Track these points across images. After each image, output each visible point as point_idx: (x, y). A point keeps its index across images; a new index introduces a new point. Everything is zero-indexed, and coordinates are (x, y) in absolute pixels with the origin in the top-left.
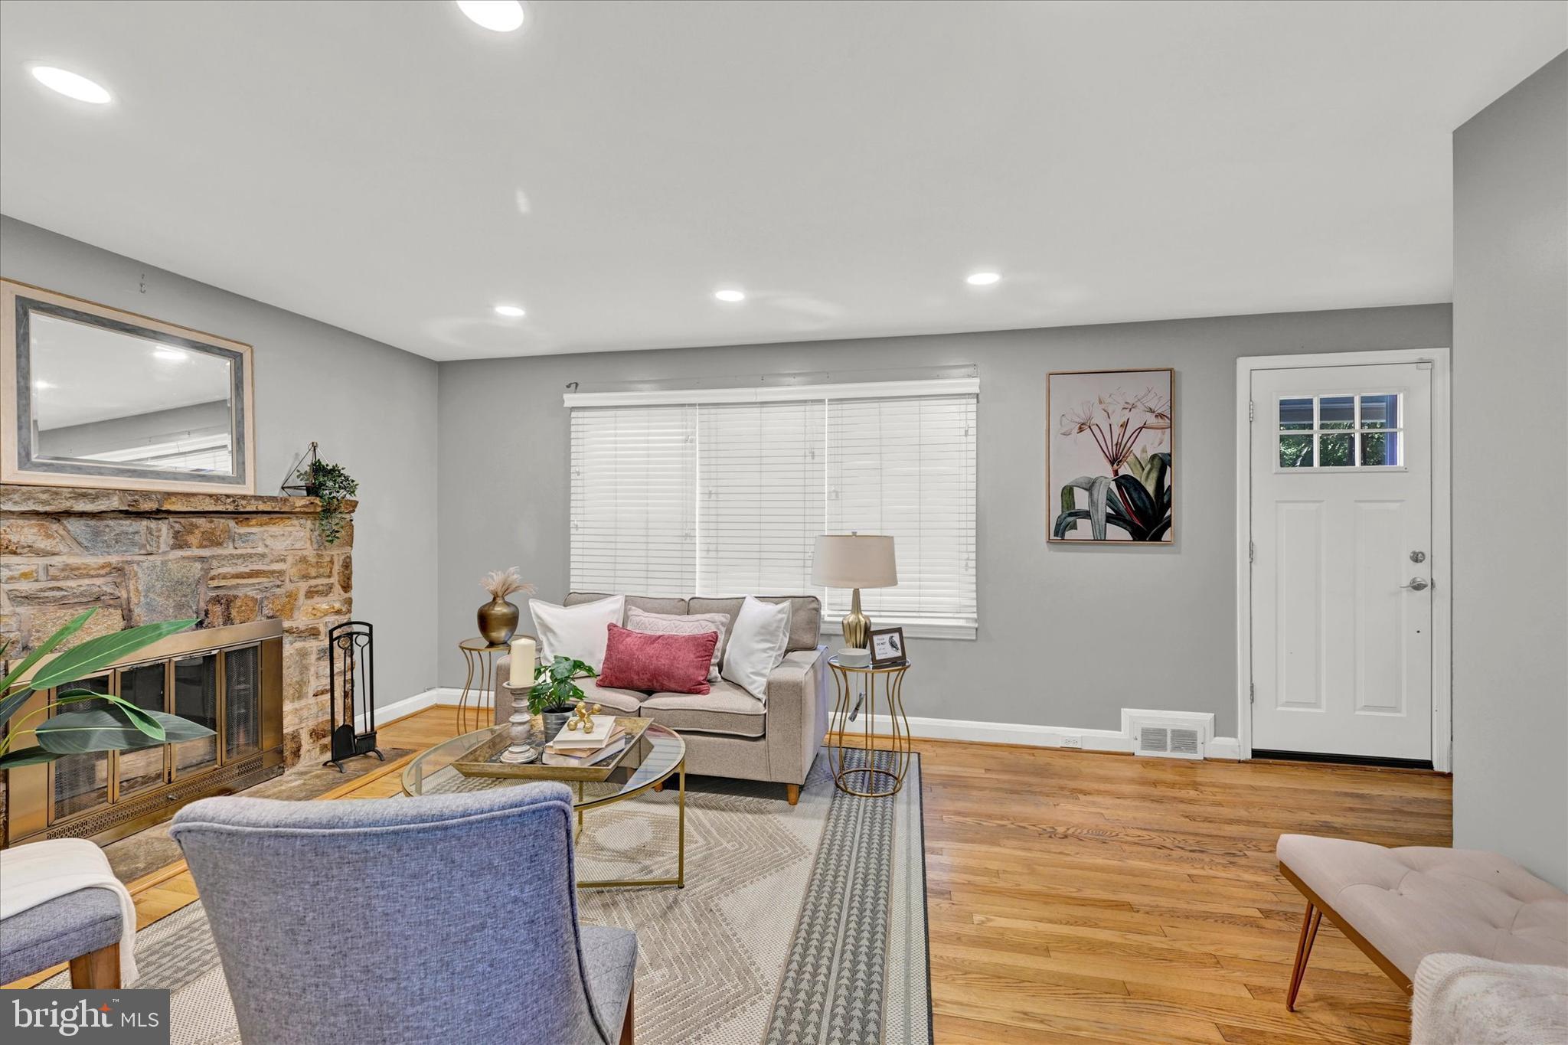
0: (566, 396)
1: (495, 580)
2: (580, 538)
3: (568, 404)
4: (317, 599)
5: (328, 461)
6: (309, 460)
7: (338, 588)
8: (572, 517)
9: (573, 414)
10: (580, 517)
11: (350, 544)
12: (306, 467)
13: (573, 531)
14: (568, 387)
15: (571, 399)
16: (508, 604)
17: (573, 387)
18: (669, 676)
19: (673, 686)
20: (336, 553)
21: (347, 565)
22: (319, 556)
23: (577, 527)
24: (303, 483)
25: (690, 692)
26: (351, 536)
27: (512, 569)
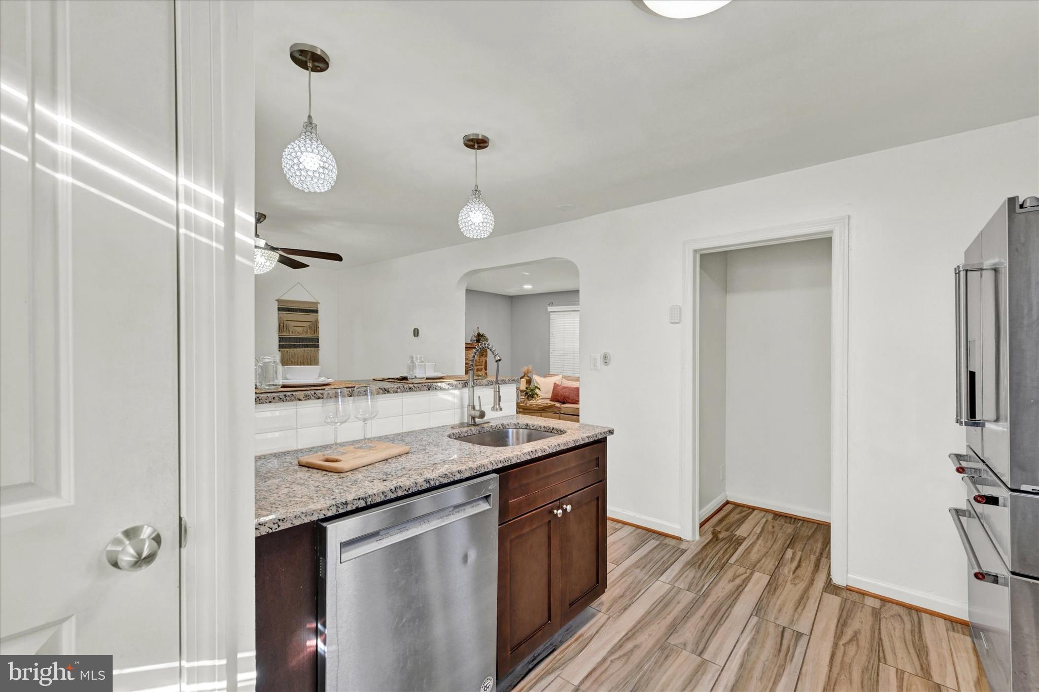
0: (548, 308)
1: (525, 368)
2: (553, 356)
3: (549, 310)
4: (479, 372)
5: (481, 333)
6: (477, 333)
7: (484, 369)
8: (551, 349)
9: (551, 314)
10: (553, 349)
11: (487, 357)
12: (476, 334)
13: (551, 354)
14: (549, 304)
15: (550, 309)
16: (528, 376)
17: (551, 304)
18: (568, 398)
19: (570, 401)
20: (483, 359)
21: (486, 362)
22: (480, 360)
23: (552, 353)
24: (475, 339)
25: (574, 403)
26: (487, 354)
27: (530, 366)
